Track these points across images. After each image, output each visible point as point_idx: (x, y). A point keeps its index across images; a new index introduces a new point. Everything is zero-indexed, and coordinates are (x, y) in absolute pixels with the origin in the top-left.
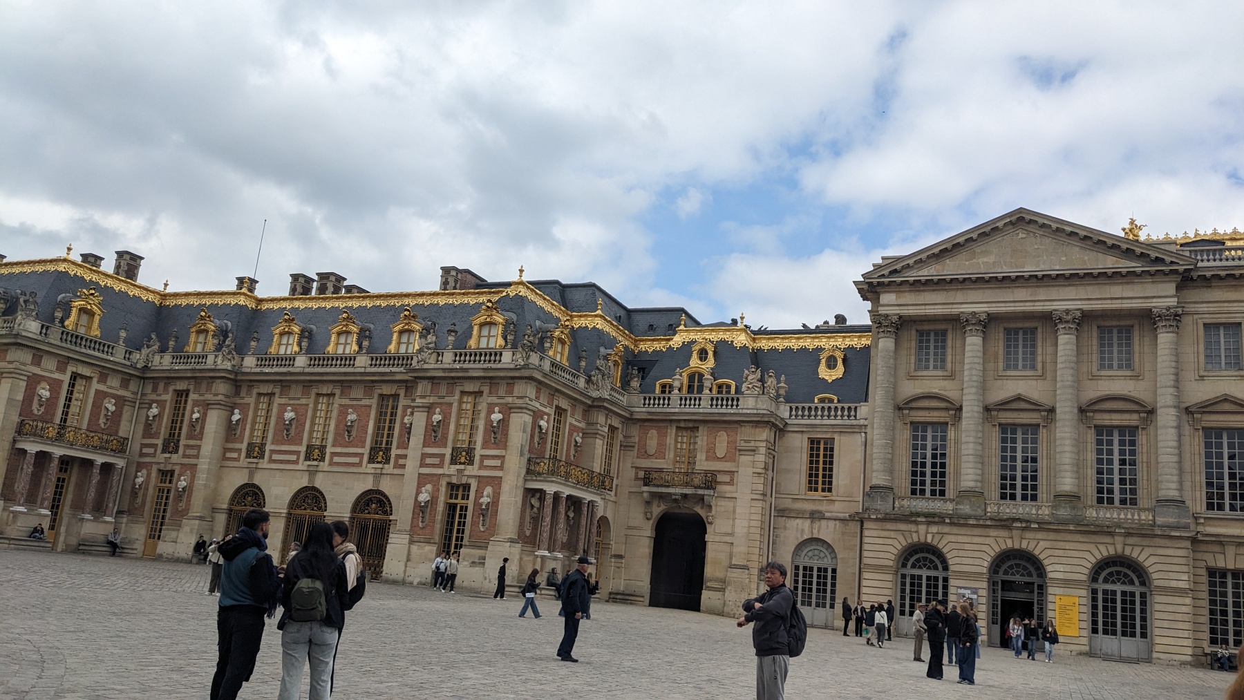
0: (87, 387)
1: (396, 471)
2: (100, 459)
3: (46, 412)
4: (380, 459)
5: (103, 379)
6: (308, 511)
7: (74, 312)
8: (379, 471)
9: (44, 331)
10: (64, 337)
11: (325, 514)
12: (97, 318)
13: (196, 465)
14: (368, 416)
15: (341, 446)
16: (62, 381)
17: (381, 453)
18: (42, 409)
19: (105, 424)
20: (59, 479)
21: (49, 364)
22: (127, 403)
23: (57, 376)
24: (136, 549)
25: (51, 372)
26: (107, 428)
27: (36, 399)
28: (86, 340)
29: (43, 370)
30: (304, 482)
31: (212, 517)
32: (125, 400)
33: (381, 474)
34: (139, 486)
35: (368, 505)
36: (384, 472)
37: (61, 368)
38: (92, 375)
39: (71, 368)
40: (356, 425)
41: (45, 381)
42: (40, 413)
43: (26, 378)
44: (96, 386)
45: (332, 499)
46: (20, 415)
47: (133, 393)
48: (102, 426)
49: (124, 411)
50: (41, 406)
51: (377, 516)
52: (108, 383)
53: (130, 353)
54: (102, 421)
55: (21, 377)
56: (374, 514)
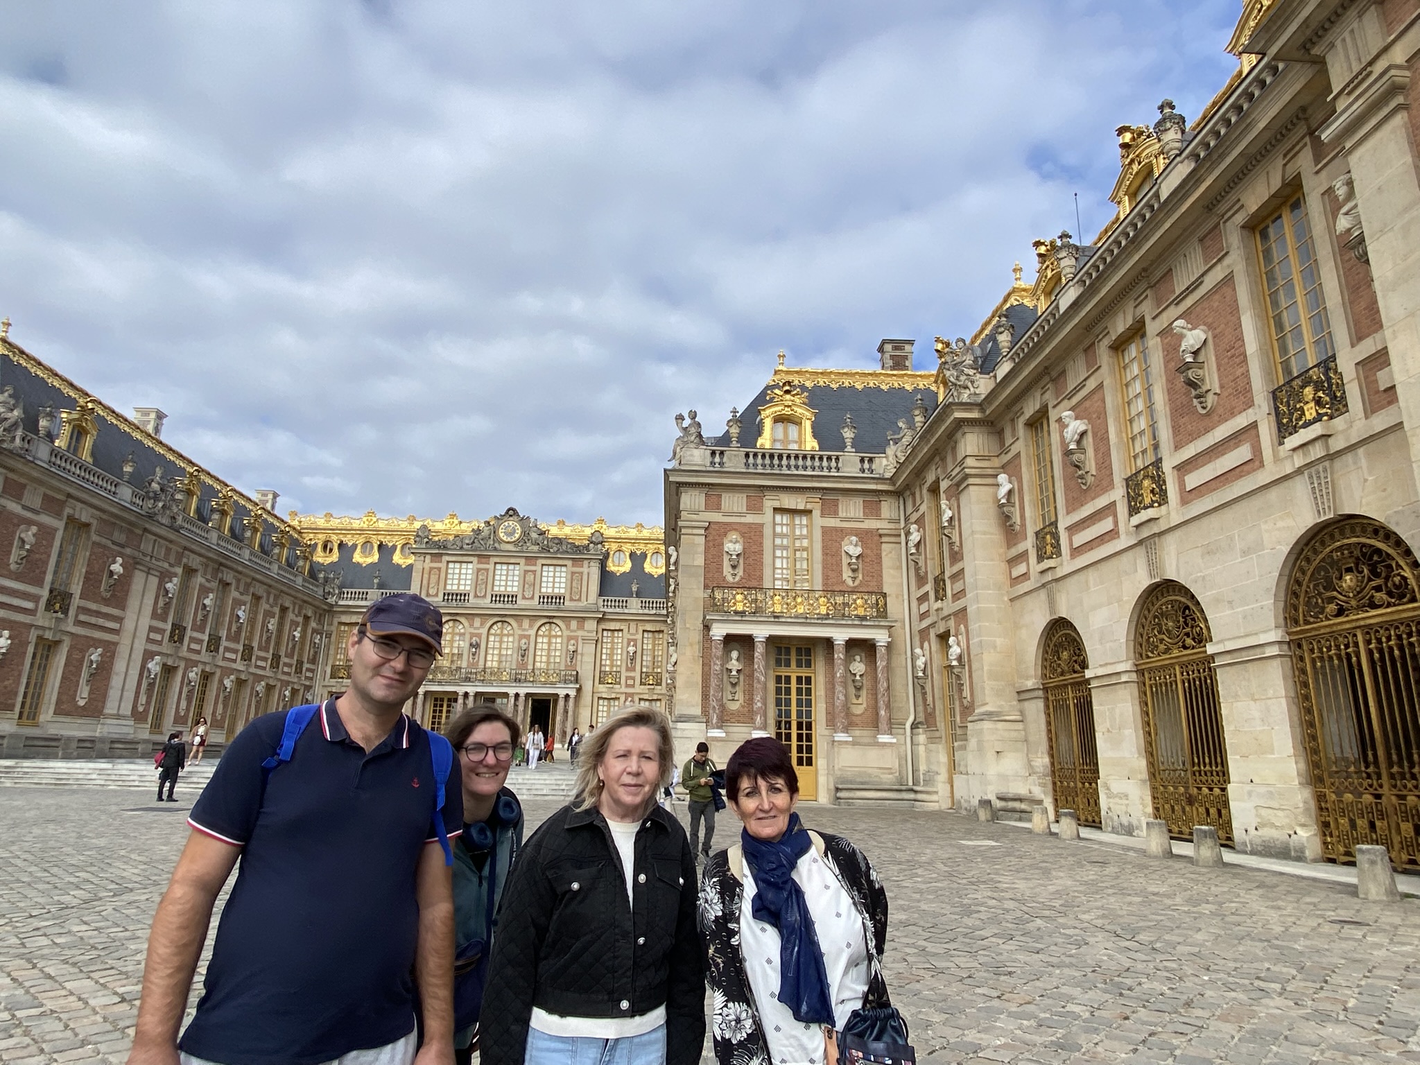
0: (810, 527)
1: (1380, 422)
2: (840, 636)
3: (748, 574)
4: (1310, 411)
5: (830, 509)
6: (1176, 653)
7: (768, 423)
8: (1317, 451)
9: (717, 459)
10: (751, 460)
11: (1210, 649)
12: (807, 425)
13: (965, 609)
14: (1235, 310)
15: (1193, 437)
16: (762, 525)
17: (1309, 391)
18: (740, 572)
19: (854, 579)
20: (778, 679)
21: (734, 503)
22: (884, 539)
23: (750, 519)
24: (936, 793)
25: (740, 515)
26: (860, 585)
27: (726, 558)
28: (789, 457)
29: (726, 514)
30: (1143, 581)
31: (1022, 713)
32: (880, 536)
33: (1331, 457)
34: (924, 671)
35: (1329, 586)
36: (1337, 444)
37: (755, 508)
38: (809, 507)
39: (769, 503)
40: (1210, 357)
41: (735, 530)
42: (737, 578)
43: (702, 532)
44: (819, 521)
45: (1217, 600)
46: (706, 587)
47: (891, 521)
48: (850, 582)
49: (884, 554)
50: (734, 567)
51: (1373, 616)
52: (840, 515)
53: (871, 460)
54: (847, 574)
55: (696, 531)
56: (1360, 608)
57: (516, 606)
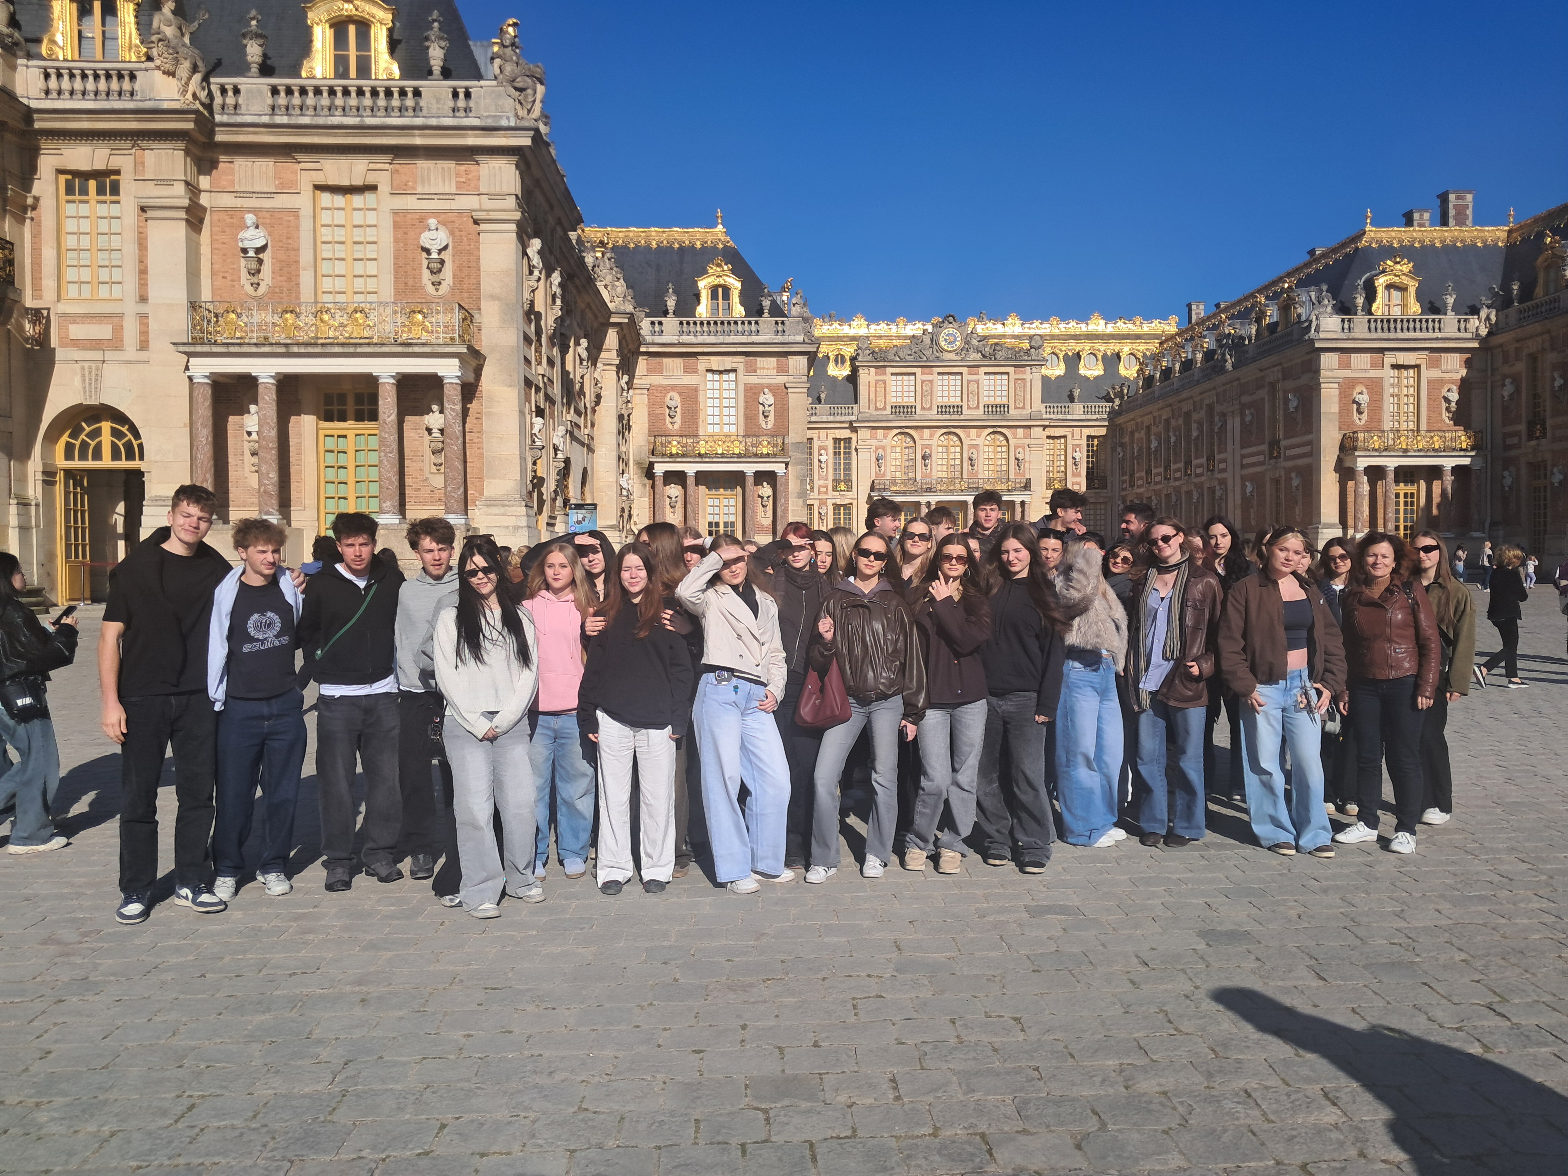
0: (1417, 379)
2: (1449, 463)
3: (1371, 418)
5: (1435, 364)
7: (1380, 290)
9: (1346, 325)
10: (1373, 325)
12: (1412, 291)
16: (1382, 378)
18: (1365, 416)
19: (1451, 418)
21: (1362, 363)
22: (1474, 386)
23: (1373, 374)
25: (1366, 371)
27: (1354, 407)
28: (1403, 321)
29: (1355, 371)
32: (1472, 383)
37: (1377, 365)
38: (1419, 362)
39: (1389, 361)
41: (1363, 383)
42: (1363, 421)
43: (1336, 386)
44: (1427, 374)
46: (1340, 429)
47: (1480, 371)
48: (1447, 421)
49: (1473, 397)
50: (1361, 413)
52: (1443, 367)
53: (1466, 322)
54: (1445, 415)
57: (962, 417)
